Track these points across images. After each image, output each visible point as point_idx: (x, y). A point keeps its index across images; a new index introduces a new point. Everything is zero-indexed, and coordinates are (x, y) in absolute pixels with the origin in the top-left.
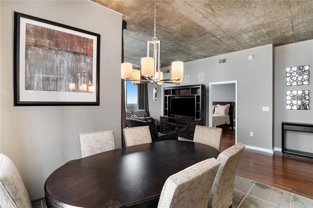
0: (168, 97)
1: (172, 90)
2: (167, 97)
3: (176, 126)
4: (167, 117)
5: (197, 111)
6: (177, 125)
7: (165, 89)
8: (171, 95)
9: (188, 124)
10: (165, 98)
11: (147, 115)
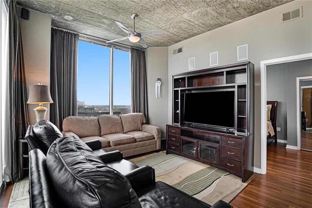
0: (181, 90)
1: (188, 77)
2: (178, 90)
3: (196, 144)
4: (179, 125)
5: (239, 116)
6: (198, 142)
7: (175, 78)
8: (186, 88)
9: (220, 143)
10: (176, 93)
11: (145, 121)
